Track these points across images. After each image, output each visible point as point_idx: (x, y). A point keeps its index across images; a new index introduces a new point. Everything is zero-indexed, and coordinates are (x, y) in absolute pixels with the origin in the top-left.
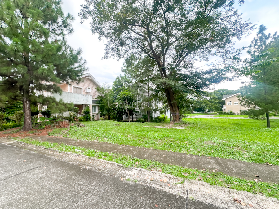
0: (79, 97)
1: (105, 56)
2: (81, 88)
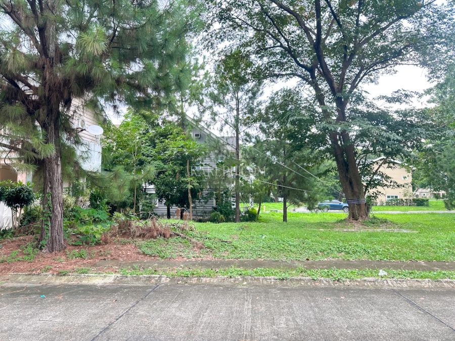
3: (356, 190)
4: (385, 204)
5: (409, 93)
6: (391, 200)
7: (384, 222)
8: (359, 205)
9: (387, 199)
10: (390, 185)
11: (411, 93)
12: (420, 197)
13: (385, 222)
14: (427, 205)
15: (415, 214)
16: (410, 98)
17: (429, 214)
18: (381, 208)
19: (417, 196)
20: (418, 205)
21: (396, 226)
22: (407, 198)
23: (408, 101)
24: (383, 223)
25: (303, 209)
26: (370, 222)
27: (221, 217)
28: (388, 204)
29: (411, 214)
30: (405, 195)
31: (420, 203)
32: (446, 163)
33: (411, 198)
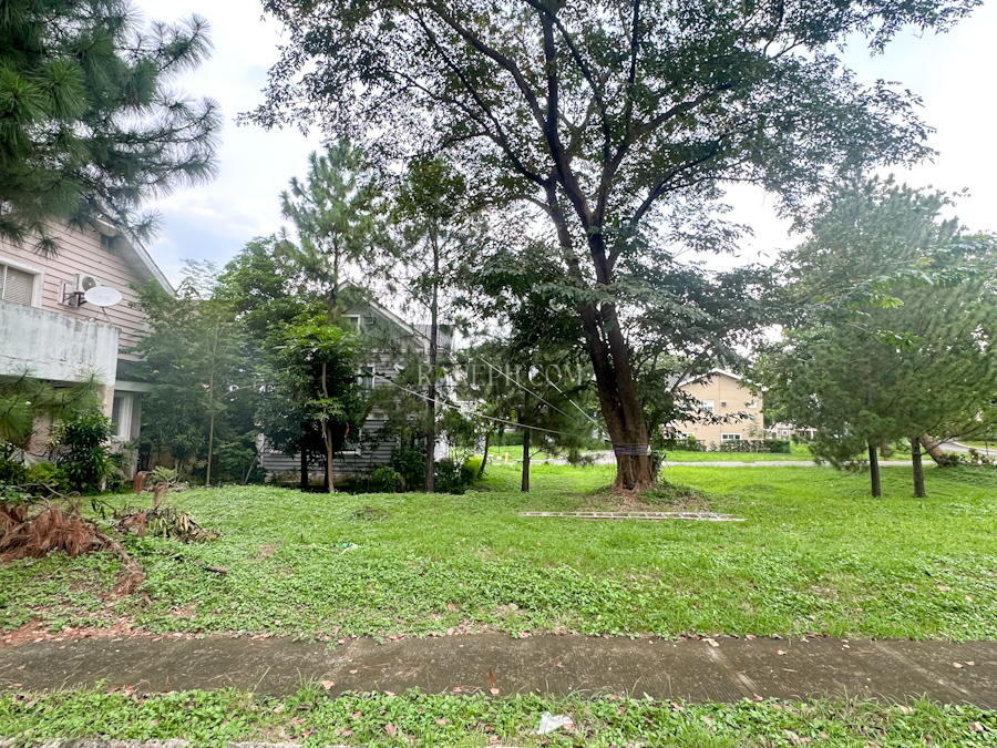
0: (35, 331)
1: (262, 109)
2: (30, 276)
3: (631, 427)
4: (718, 449)
5: (732, 229)
6: (729, 442)
7: (684, 493)
8: (637, 457)
9: (723, 440)
10: (700, 418)
11: (737, 228)
12: (778, 438)
13: (686, 494)
14: (788, 452)
15: (764, 468)
16: (735, 241)
17: (788, 467)
18: (711, 456)
19: (774, 435)
20: (772, 452)
21: (706, 504)
22: (755, 438)
23: (730, 246)
24: (682, 496)
25: (560, 461)
26: (654, 494)
27: (394, 477)
28: (724, 449)
29: (757, 468)
30: (752, 434)
31: (777, 447)
32: (812, 377)
33: (762, 439)
